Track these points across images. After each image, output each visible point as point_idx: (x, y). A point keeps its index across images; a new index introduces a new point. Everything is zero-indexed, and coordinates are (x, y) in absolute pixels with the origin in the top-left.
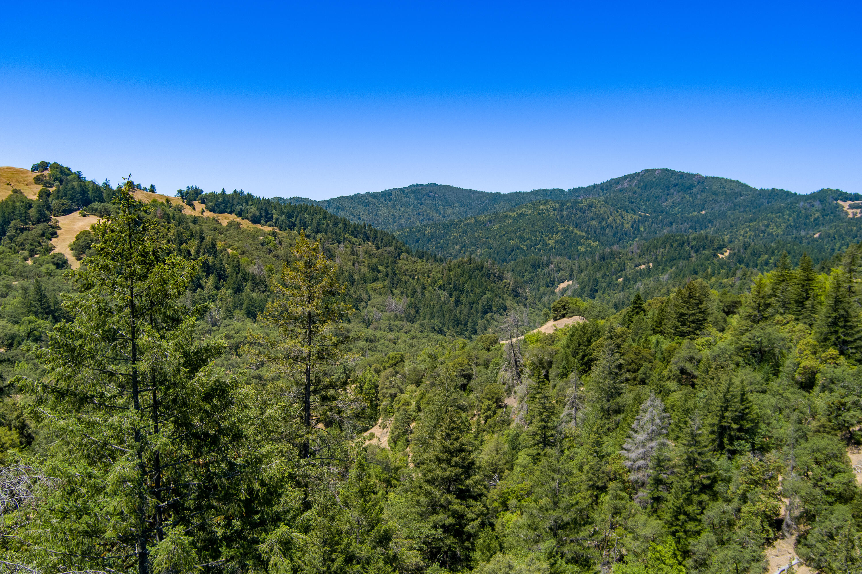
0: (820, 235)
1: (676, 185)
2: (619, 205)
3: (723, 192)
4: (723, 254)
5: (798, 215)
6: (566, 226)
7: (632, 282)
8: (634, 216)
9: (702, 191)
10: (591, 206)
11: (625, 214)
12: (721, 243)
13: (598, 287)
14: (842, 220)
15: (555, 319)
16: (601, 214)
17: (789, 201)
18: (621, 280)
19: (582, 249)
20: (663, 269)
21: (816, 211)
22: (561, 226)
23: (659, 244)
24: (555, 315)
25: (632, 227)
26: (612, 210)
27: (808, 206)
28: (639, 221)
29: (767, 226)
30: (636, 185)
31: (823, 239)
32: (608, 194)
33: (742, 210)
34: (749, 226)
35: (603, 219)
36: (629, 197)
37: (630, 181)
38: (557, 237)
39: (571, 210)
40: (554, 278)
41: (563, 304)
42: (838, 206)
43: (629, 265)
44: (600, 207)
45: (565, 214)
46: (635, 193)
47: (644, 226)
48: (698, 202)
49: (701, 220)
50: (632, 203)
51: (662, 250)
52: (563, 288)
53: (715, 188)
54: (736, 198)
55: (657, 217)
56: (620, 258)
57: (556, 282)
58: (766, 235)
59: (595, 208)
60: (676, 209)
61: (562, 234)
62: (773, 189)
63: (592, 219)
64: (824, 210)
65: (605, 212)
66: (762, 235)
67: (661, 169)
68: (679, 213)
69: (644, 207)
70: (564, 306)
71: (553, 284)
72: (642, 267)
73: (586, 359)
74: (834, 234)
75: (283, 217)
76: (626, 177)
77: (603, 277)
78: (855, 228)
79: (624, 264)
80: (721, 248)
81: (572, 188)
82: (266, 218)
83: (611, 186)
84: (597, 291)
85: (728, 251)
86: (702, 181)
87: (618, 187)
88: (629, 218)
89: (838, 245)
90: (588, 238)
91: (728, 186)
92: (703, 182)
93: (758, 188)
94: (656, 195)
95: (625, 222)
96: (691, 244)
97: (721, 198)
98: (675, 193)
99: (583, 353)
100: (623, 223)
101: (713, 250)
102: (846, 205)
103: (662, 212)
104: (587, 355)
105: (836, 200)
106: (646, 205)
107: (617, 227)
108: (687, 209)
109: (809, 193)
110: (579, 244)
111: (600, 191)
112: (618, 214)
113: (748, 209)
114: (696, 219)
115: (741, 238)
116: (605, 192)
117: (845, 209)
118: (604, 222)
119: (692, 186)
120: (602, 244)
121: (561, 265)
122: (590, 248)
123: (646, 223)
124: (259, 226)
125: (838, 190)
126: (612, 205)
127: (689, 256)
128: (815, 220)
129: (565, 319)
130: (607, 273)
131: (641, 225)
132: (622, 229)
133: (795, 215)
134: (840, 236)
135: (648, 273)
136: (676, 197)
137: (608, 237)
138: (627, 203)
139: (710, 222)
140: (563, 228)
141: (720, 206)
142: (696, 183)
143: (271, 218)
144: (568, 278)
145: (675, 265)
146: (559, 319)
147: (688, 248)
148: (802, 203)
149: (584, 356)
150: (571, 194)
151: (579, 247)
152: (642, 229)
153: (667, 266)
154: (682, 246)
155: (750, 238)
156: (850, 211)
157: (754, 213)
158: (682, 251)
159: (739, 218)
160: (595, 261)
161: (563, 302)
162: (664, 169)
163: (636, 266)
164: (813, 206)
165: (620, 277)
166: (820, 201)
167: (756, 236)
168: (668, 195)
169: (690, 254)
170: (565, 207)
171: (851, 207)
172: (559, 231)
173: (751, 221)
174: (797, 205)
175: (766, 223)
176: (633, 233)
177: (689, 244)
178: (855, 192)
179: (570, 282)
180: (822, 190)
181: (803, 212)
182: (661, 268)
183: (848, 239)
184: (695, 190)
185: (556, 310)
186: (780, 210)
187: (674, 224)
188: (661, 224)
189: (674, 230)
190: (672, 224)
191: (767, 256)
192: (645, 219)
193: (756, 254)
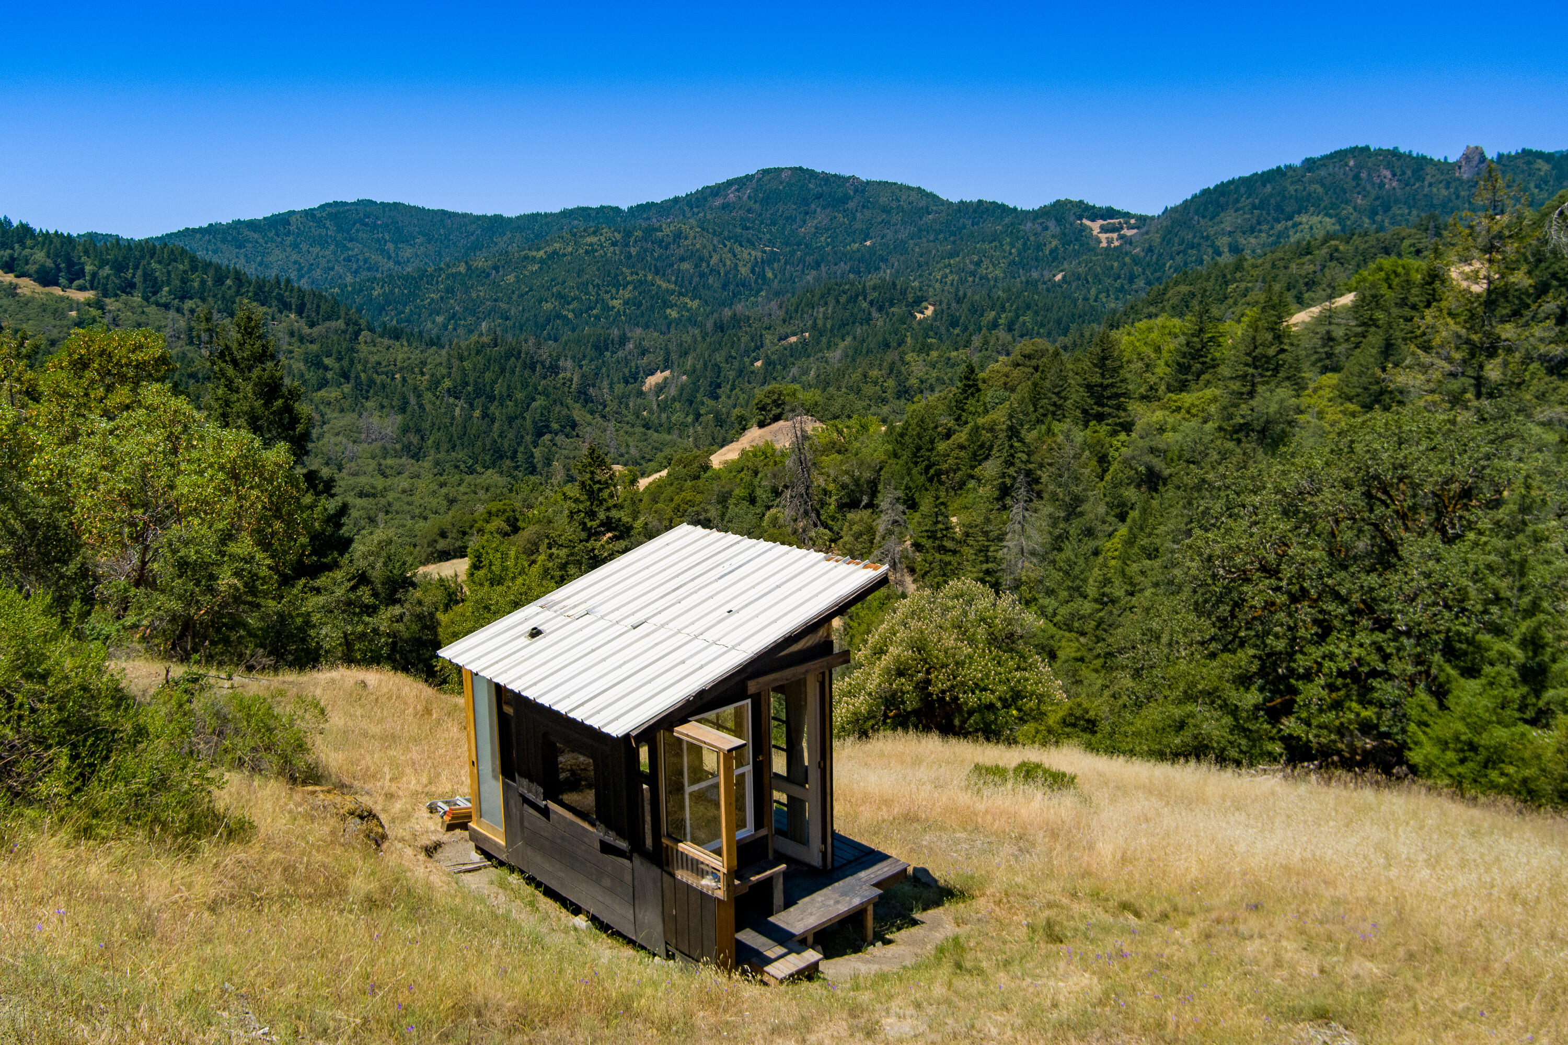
0: (1063, 277)
1: (819, 196)
2: (726, 233)
3: (897, 207)
4: (923, 313)
5: (1025, 244)
6: (641, 273)
7: (779, 367)
8: (753, 253)
9: (863, 207)
10: (678, 236)
11: (737, 249)
12: (914, 294)
13: (722, 378)
14: (1093, 251)
15: (762, 425)
16: (697, 250)
17: (1007, 220)
18: (758, 364)
19: (674, 313)
20: (829, 341)
21: (1053, 236)
22: (632, 274)
24: (762, 418)
25: (753, 272)
26: (715, 242)
27: (1039, 229)
28: (763, 262)
29: (978, 264)
30: (749, 197)
31: (1070, 283)
32: (701, 215)
33: (932, 237)
34: (950, 265)
35: (701, 259)
36: (742, 218)
37: (738, 190)
38: (627, 293)
39: (644, 244)
40: (637, 368)
41: (775, 397)
42: (1084, 228)
43: (768, 338)
44: (695, 238)
45: (633, 251)
46: (749, 210)
47: (773, 269)
48: (858, 226)
49: (867, 257)
50: (747, 229)
51: (821, 310)
52: (657, 384)
53: (883, 200)
54: (921, 218)
55: (793, 253)
56: (750, 326)
57: (640, 375)
58: (977, 279)
59: (686, 238)
60: (823, 239)
61: (635, 288)
62: (980, 201)
63: (682, 259)
64: (1064, 234)
65: (705, 247)
66: (970, 279)
67: (791, 169)
68: (828, 244)
69: (768, 236)
70: (776, 401)
71: (635, 379)
72: (793, 339)
74: (1087, 275)
75: (107, 270)
76: (729, 183)
77: (727, 362)
78: (1115, 264)
79: (760, 336)
80: (915, 302)
81: (634, 204)
82: (69, 272)
83: (705, 199)
84: (719, 386)
85: (931, 307)
86: (861, 187)
87: (718, 202)
88: (746, 256)
89: (1093, 292)
90: (681, 294)
91: (904, 197)
92: (863, 191)
93: (955, 199)
94: (787, 214)
95: (740, 264)
96: (870, 298)
97: (896, 218)
98: (819, 210)
100: (736, 265)
101: (904, 306)
102: (1094, 226)
103: (799, 244)
105: (1080, 219)
106: (770, 232)
107: (726, 274)
108: (840, 238)
109: (1036, 208)
110: (666, 304)
111: (686, 208)
112: (726, 250)
113: (941, 236)
114: (859, 255)
115: (938, 285)
116: (695, 210)
117: (1095, 233)
118: (704, 264)
119: (846, 198)
120: (707, 303)
121: (645, 343)
122: (688, 310)
123: (776, 265)
124: (57, 291)
125: (1081, 202)
126: (714, 234)
127: (870, 318)
128: (1052, 251)
129: (781, 422)
130: (734, 354)
131: (767, 269)
132: (735, 276)
133: (1019, 245)
134: (1095, 276)
135: (802, 350)
136: (821, 217)
137: (715, 291)
138: (738, 230)
139: (884, 260)
140: (635, 277)
141: (896, 232)
142: (852, 193)
143: (81, 274)
144: (662, 366)
145: (848, 333)
146: (770, 423)
147: (865, 305)
148: (1029, 225)
150: (633, 215)
151: (668, 311)
152: (770, 275)
153: (834, 336)
154: (855, 302)
156: (1103, 236)
157: (954, 242)
158: (855, 310)
159: (930, 251)
160: (707, 334)
161: (774, 393)
162: (795, 168)
163: (780, 339)
164: (1046, 228)
165: (757, 360)
166: (1057, 220)
167: (962, 281)
168: (807, 213)
169: (869, 314)
170: (632, 239)
171: (1103, 229)
172: (628, 283)
173: (951, 255)
174: (1022, 227)
175: (976, 258)
176: (756, 282)
177: (865, 298)
178: (1108, 205)
179: (668, 373)
180: (1058, 201)
181: (1032, 238)
182: (825, 339)
184: (851, 205)
185: (761, 409)
186: (995, 237)
187: (822, 265)
188: (801, 266)
189: (824, 274)
190: (818, 265)
191: (993, 313)
192: (772, 259)
193: (976, 310)
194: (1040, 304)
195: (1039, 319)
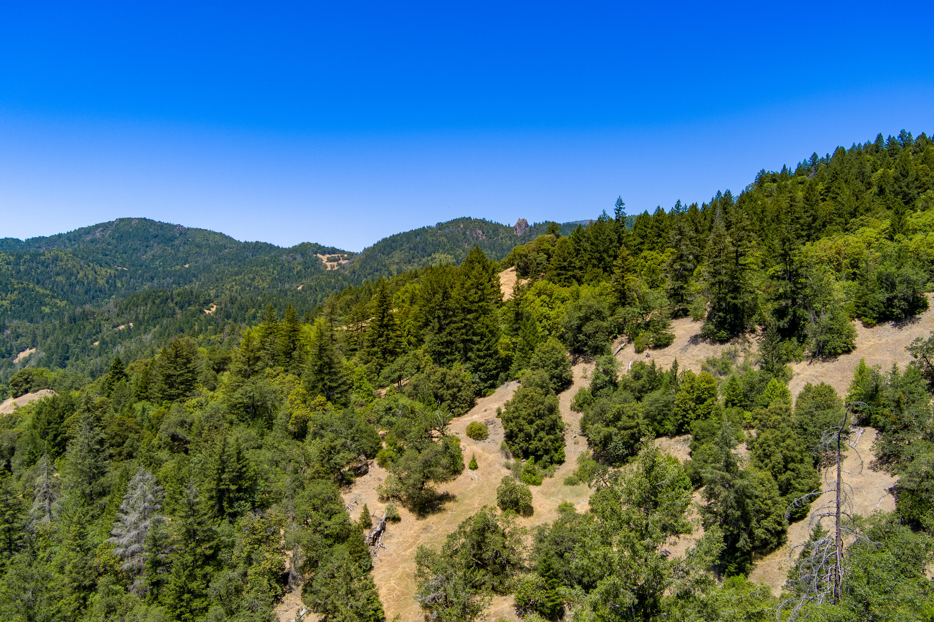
0: (303, 288)
1: (156, 236)
2: (91, 258)
3: (206, 244)
4: (210, 310)
5: (282, 268)
6: (25, 283)
7: (110, 345)
8: (109, 271)
9: (185, 244)
10: (56, 259)
11: (98, 268)
12: (207, 298)
13: (70, 353)
14: (321, 272)
15: (15, 396)
16: (69, 269)
17: (273, 254)
18: (97, 343)
19: (47, 310)
20: (146, 328)
21: (298, 264)
22: (18, 283)
23: (140, 301)
24: (15, 391)
25: (107, 282)
26: (82, 263)
27: (291, 259)
28: (115, 276)
29: (253, 279)
30: (110, 236)
31: (306, 291)
32: (77, 245)
33: (227, 263)
34: (235, 280)
35: (71, 274)
36: (103, 249)
37: (102, 231)
38: (13, 296)
39: (31, 264)
40: (11, 346)
41: (25, 377)
42: (317, 259)
43: (106, 326)
44: (68, 260)
45: (22, 268)
46: (109, 244)
47: (122, 281)
48: (180, 255)
49: (185, 274)
50: (107, 255)
51: (143, 308)
52: (25, 358)
53: (198, 240)
54: (220, 251)
55: (135, 272)
56: (94, 319)
57: (15, 351)
58: (252, 289)
59: (61, 261)
60: (157, 263)
61: (20, 293)
62: (257, 242)
63: (58, 274)
64: (306, 263)
65: (74, 266)
66: (248, 289)
67: (138, 219)
68: (160, 266)
69: (121, 260)
70: (26, 379)
71: (10, 354)
72: (122, 327)
73: (59, 438)
74: (316, 286)
76: (97, 226)
77: (74, 342)
78: (333, 280)
79: (100, 325)
80: (207, 303)
81: (30, 237)
83: (80, 236)
84: (68, 359)
85: (215, 306)
86: (184, 232)
87: (89, 238)
88: (103, 273)
89: (320, 296)
90: (53, 297)
91: (211, 238)
92: (185, 234)
93: (243, 241)
94: (134, 247)
95: (99, 278)
96: (175, 301)
97: (205, 251)
98: (155, 245)
99: (54, 432)
100: (96, 278)
101: (199, 305)
102: (324, 258)
103: (142, 266)
104: (60, 433)
105: (316, 253)
106: (122, 258)
107: (89, 284)
108: (169, 262)
109: (291, 247)
110: (42, 303)
111: (66, 241)
112: (89, 268)
113: (233, 262)
114: (179, 273)
115: (227, 292)
116: (73, 242)
117: (324, 262)
118: (73, 278)
119: (173, 238)
120: (72, 302)
121: (20, 331)
122: (57, 308)
123: (124, 278)
125: (317, 244)
126: (82, 258)
127: (174, 314)
128: (298, 273)
129: (29, 394)
130: (80, 337)
131: (117, 281)
132: (96, 285)
133: (278, 268)
134: (321, 287)
135: (128, 334)
136: (157, 249)
137: (79, 295)
138: (100, 256)
139: (194, 276)
140: (20, 285)
141: (205, 259)
142: (178, 235)
144: (30, 345)
145: (158, 323)
146: (21, 395)
147: (172, 305)
148: (285, 257)
149: (56, 436)
150: (29, 245)
151: (43, 308)
152: (119, 285)
153: (149, 325)
154: (165, 303)
155: (236, 292)
156: (328, 264)
157: (239, 266)
158: (165, 308)
159: (224, 271)
160: (64, 324)
161: (24, 374)
162: (141, 219)
163: (114, 327)
164: (295, 259)
165: (96, 340)
166: (302, 254)
167: (243, 290)
168: (147, 247)
169: (174, 310)
170: (22, 260)
171: (329, 260)
172: (15, 290)
173: (237, 274)
174: (281, 258)
175: (251, 276)
176: (109, 289)
177: (172, 301)
178: (332, 246)
179: (33, 350)
180: (303, 243)
181: (286, 265)
182: (143, 327)
183: (328, 290)
184: (176, 242)
185: (15, 385)
186: (264, 264)
187: (155, 279)
188: (141, 279)
189: (156, 285)
190: (153, 279)
191: (254, 310)
192: (122, 274)
193: (243, 308)
194: (282, 304)
195: (282, 313)
